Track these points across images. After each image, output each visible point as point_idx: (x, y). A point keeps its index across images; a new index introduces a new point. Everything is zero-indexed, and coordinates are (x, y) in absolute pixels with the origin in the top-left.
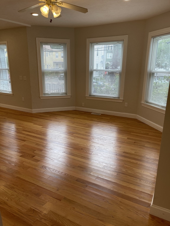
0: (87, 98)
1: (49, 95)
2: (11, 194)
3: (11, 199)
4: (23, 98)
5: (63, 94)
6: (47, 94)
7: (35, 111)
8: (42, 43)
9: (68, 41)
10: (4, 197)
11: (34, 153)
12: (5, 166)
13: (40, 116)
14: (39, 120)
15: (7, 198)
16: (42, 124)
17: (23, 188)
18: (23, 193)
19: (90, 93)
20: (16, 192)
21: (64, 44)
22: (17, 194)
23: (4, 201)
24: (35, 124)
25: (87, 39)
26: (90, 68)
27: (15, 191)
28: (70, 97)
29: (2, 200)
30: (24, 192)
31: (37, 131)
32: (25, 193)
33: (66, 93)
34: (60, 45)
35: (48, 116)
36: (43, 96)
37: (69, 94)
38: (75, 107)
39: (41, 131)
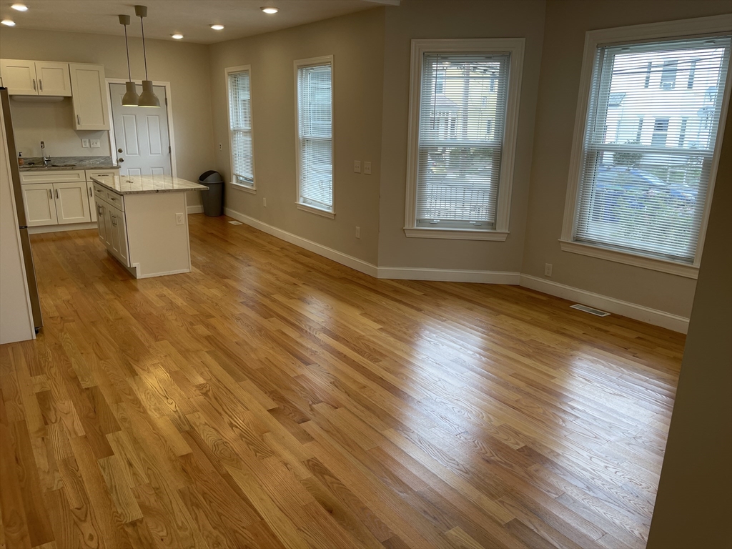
0: (563, 249)
1: (434, 225)
2: (182, 522)
3: (172, 539)
4: (358, 228)
5: (479, 225)
6: (430, 222)
7: (385, 272)
8: (428, 56)
9: (517, 46)
10: (160, 529)
11: (312, 410)
12: (216, 430)
13: (397, 291)
14: (385, 302)
15: (164, 533)
16: (384, 320)
17: (220, 515)
18: (213, 530)
19: (579, 230)
20: (197, 522)
21: (504, 56)
22: (196, 527)
23: (153, 539)
24: (366, 314)
25: (588, 33)
26: (588, 140)
27: (196, 519)
28: (504, 239)
29: (150, 534)
30: (214, 528)
31: (360, 338)
32: (215, 533)
33: (492, 225)
34: (490, 58)
35: (419, 293)
36: (415, 228)
37: (503, 228)
38: (518, 274)
39: (369, 340)
